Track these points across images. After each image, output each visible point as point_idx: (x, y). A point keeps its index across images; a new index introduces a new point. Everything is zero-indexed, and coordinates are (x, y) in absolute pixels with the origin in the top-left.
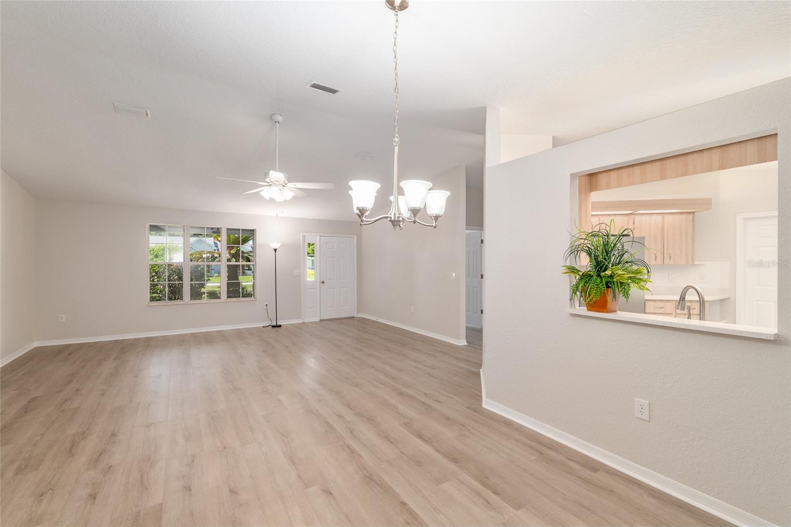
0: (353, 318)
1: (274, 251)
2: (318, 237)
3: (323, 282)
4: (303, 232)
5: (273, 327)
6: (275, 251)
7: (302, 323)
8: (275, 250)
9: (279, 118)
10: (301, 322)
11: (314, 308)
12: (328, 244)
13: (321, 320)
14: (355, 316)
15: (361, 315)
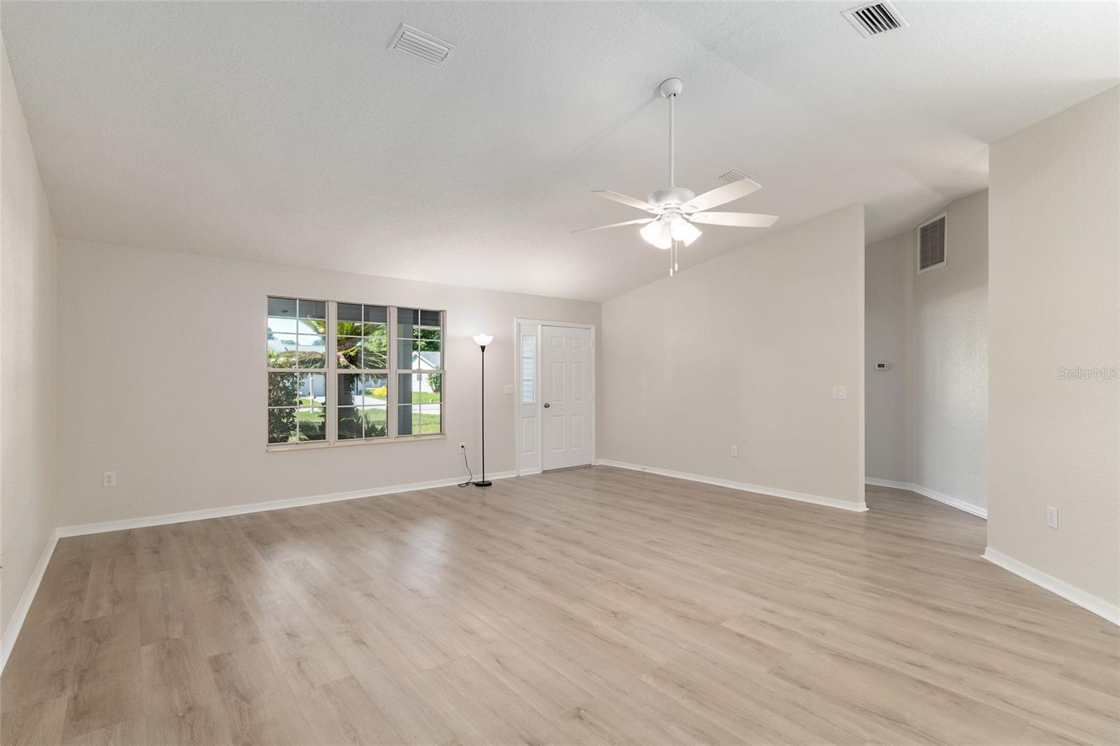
0: (589, 466)
1: (480, 349)
2: (540, 327)
3: (547, 406)
4: (518, 318)
5: (477, 485)
6: (483, 351)
7: (517, 477)
8: (483, 348)
9: (678, 87)
10: (515, 476)
11: (533, 451)
12: (554, 339)
13: (544, 472)
14: (593, 464)
15: (602, 462)
